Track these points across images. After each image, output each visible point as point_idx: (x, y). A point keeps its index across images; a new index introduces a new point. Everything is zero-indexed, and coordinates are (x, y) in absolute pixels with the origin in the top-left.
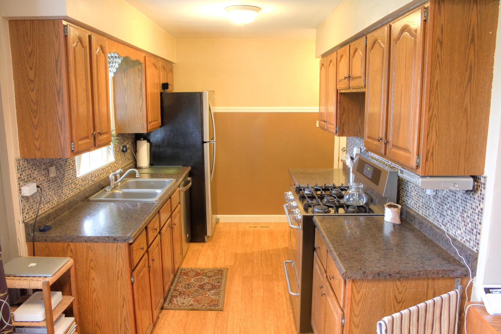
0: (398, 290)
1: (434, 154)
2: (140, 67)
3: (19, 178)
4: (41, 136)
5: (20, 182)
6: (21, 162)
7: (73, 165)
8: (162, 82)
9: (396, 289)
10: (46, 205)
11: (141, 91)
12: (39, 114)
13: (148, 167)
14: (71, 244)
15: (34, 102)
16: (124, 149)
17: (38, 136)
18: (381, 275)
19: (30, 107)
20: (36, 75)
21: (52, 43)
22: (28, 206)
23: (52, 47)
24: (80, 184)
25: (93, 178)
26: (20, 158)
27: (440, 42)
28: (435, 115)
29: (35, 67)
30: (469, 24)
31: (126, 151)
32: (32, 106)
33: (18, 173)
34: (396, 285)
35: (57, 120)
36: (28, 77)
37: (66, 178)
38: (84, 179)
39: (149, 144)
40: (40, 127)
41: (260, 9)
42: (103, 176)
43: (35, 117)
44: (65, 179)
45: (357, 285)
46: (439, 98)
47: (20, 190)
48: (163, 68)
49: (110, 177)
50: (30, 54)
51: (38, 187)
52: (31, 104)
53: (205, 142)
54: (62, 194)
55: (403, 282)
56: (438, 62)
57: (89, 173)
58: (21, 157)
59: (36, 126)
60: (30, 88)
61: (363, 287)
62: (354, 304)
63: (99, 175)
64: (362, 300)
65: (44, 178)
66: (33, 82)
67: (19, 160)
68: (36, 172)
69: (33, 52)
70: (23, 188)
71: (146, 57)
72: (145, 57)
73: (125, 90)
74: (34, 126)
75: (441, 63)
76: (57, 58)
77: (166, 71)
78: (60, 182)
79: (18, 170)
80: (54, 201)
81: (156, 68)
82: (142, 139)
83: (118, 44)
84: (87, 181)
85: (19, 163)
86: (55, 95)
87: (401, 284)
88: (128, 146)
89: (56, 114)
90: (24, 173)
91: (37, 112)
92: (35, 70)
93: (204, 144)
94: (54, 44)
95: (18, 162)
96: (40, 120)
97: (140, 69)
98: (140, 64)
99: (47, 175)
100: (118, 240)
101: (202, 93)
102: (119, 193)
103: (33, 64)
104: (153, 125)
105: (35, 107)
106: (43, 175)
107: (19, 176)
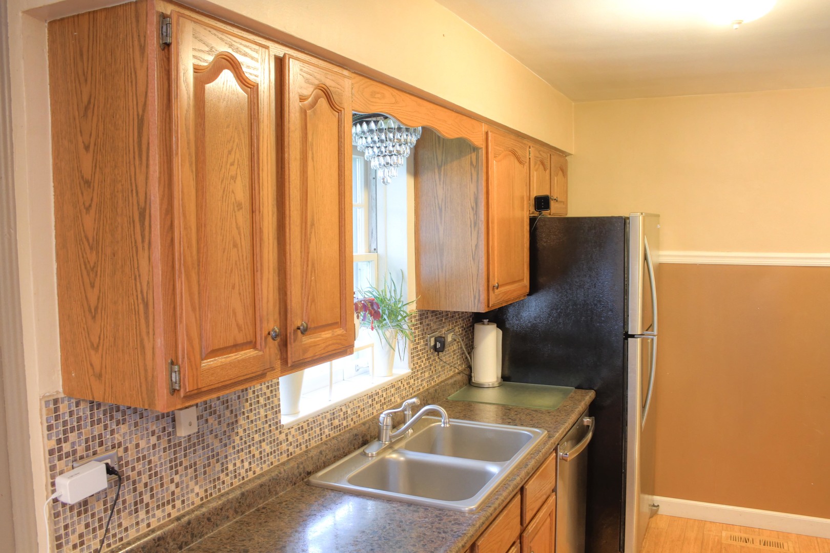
2: (474, 156)
3: (51, 452)
4: (104, 340)
5: (56, 462)
6: (63, 408)
7: (268, 394)
8: (535, 193)
10: (159, 513)
11: (476, 214)
12: (100, 277)
13: (496, 384)
15: (91, 241)
16: (438, 345)
17: (98, 340)
19: (83, 257)
20: (96, 166)
21: (133, 70)
22: (83, 523)
23: (132, 82)
24: (291, 439)
25: (336, 422)
26: (62, 395)
29: (95, 145)
31: (442, 349)
32: (86, 254)
33: (49, 437)
35: (137, 296)
36: (81, 172)
37: (240, 431)
38: (304, 427)
39: (500, 332)
40: (101, 313)
42: (366, 415)
43: (92, 285)
44: (237, 434)
47: (53, 484)
48: (539, 162)
49: (381, 419)
50: (86, 108)
51: (110, 471)
52: (84, 249)
53: (633, 336)
54: (222, 476)
57: (325, 411)
58: (64, 392)
59: (93, 311)
60: (84, 203)
63: (359, 411)
65: (153, 440)
66: (89, 186)
67: (56, 401)
68: (124, 428)
69: (92, 101)
70: (59, 480)
71: (490, 134)
72: (487, 133)
74: (90, 311)
76: (140, 113)
77: (548, 171)
78: (217, 444)
79: (50, 428)
80: (192, 496)
81: (520, 162)
82: (486, 321)
83: (395, 92)
84: (318, 429)
85: (56, 410)
86: (134, 222)
88: (449, 338)
89: (135, 279)
90: (72, 437)
91: (97, 272)
92: (94, 151)
93: (629, 339)
94: (135, 73)
95: (52, 406)
96: (101, 295)
97: (474, 163)
98: (475, 149)
99: (171, 430)
101: (628, 218)
102: (397, 463)
103: (91, 135)
104: (506, 293)
105: (92, 258)
106: (153, 433)
107: (53, 444)
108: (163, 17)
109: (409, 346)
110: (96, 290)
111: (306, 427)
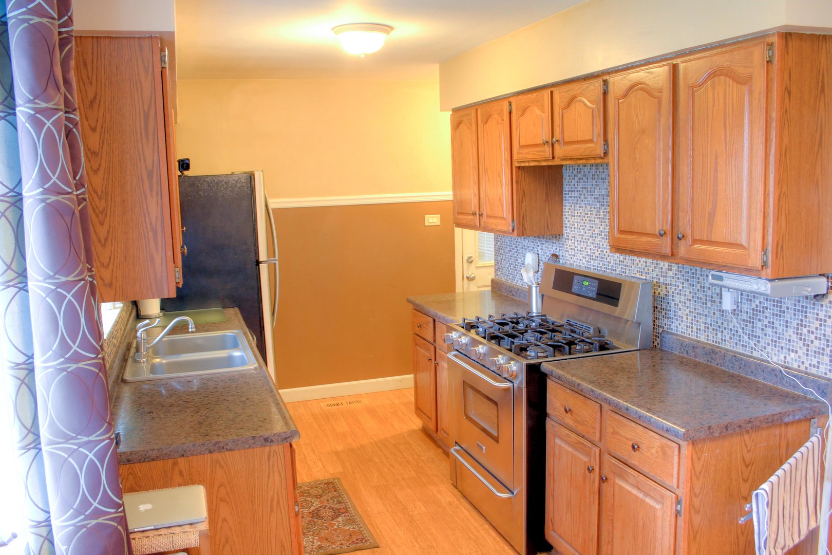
0: (746, 447)
1: (784, 247)
4: (114, 259)
9: (744, 446)
12: (110, 217)
14: (181, 461)
15: (100, 194)
17: (108, 260)
18: (729, 429)
19: (91, 205)
20: (103, 142)
21: (138, 81)
23: (137, 89)
27: (788, 91)
28: (784, 193)
29: (102, 128)
30: (819, 68)
32: (95, 202)
34: (744, 440)
35: (147, 227)
36: (88, 146)
40: (112, 241)
41: (392, 28)
43: (102, 224)
46: (788, 168)
50: (92, 103)
52: (93, 199)
55: (752, 435)
56: (786, 119)
59: (103, 241)
60: (91, 167)
61: (704, 451)
62: (694, 479)
64: (703, 471)
66: (97, 156)
69: (98, 97)
74: (100, 241)
75: (789, 120)
76: (146, 109)
86: (142, 179)
87: (750, 438)
89: (145, 216)
91: (106, 214)
92: (101, 132)
93: (260, 265)
94: (141, 83)
96: (111, 229)
100: (272, 441)
101: (253, 173)
103: (97, 121)
105: (101, 205)
110: (106, 227)
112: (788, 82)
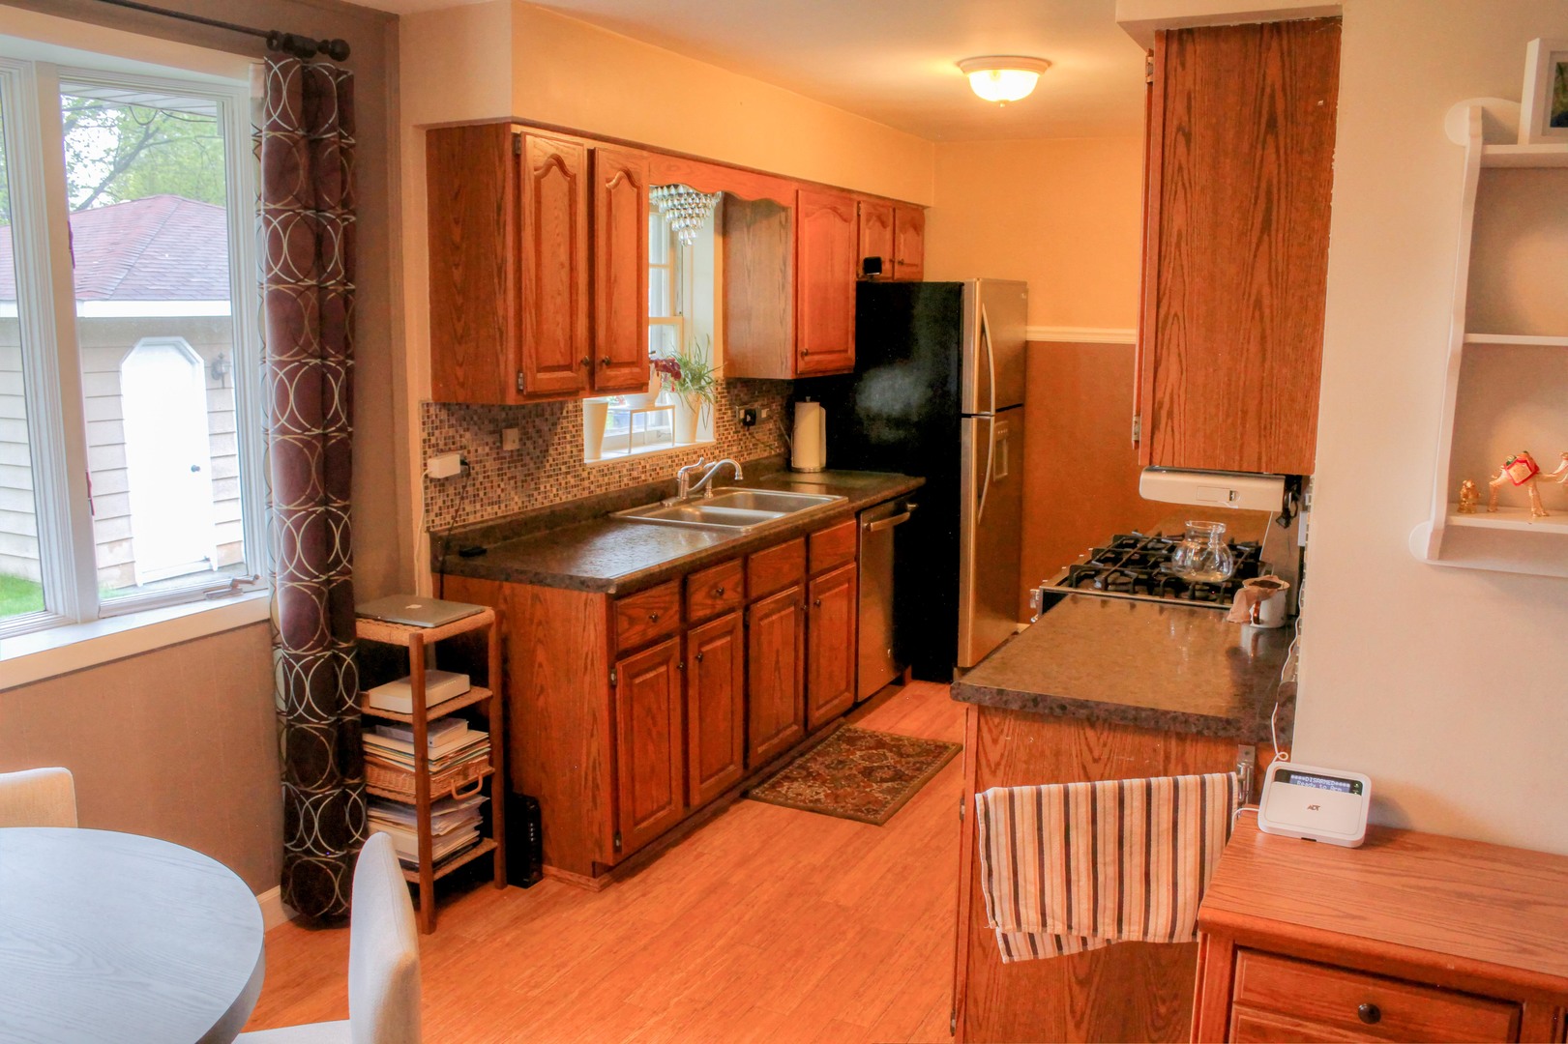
0: (1091, 751)
1: (1176, 411)
2: (783, 215)
3: (424, 441)
4: (467, 358)
5: (427, 449)
6: (432, 410)
7: (574, 433)
8: (866, 254)
9: (1085, 748)
10: (489, 509)
11: (784, 277)
12: (466, 313)
13: (818, 469)
14: (507, 586)
15: (459, 288)
16: (749, 418)
17: (462, 358)
18: (1041, 705)
20: (464, 235)
21: (493, 170)
22: (442, 499)
23: (492, 178)
24: (592, 478)
25: (635, 474)
26: (431, 401)
27: (1184, 134)
28: (1176, 315)
29: (463, 220)
30: (1261, 85)
31: (753, 423)
32: (455, 297)
33: (424, 430)
34: (1086, 739)
35: (494, 327)
36: (452, 239)
37: (550, 459)
38: (608, 469)
39: (824, 411)
40: (466, 339)
42: (665, 475)
43: (459, 320)
44: (548, 461)
45: (990, 722)
46: (1186, 271)
47: (425, 465)
48: (874, 218)
49: (679, 475)
50: (456, 195)
51: (463, 463)
52: (453, 294)
53: (969, 416)
54: (535, 493)
55: (1101, 734)
56: (1180, 183)
57: (625, 460)
58: (433, 399)
59: (459, 338)
60: (453, 261)
61: (1006, 731)
62: (985, 770)
63: (658, 468)
64: (1003, 762)
65: (487, 449)
66: (458, 250)
67: (428, 404)
68: (468, 435)
69: (462, 189)
70: (429, 461)
71: (800, 192)
72: (795, 191)
73: (749, 272)
75: (1187, 185)
77: (889, 229)
78: (532, 465)
79: (424, 423)
80: (513, 503)
81: (845, 220)
82: (808, 398)
83: (692, 163)
84: (617, 476)
85: (428, 411)
86: (493, 275)
87: (1099, 739)
88: (764, 414)
89: (493, 315)
90: (437, 432)
91: (463, 310)
92: (462, 225)
93: (963, 419)
94: (495, 173)
95: (426, 408)
96: (466, 326)
97: (784, 223)
98: (784, 209)
99: (498, 444)
100: (588, 586)
101: (963, 284)
102: (694, 513)
103: (460, 213)
104: (818, 362)
105: (460, 300)
106: (487, 444)
107: (425, 435)
108: (516, 136)
109: (714, 415)
110: (462, 322)
111: (606, 471)
112: (1186, 119)
